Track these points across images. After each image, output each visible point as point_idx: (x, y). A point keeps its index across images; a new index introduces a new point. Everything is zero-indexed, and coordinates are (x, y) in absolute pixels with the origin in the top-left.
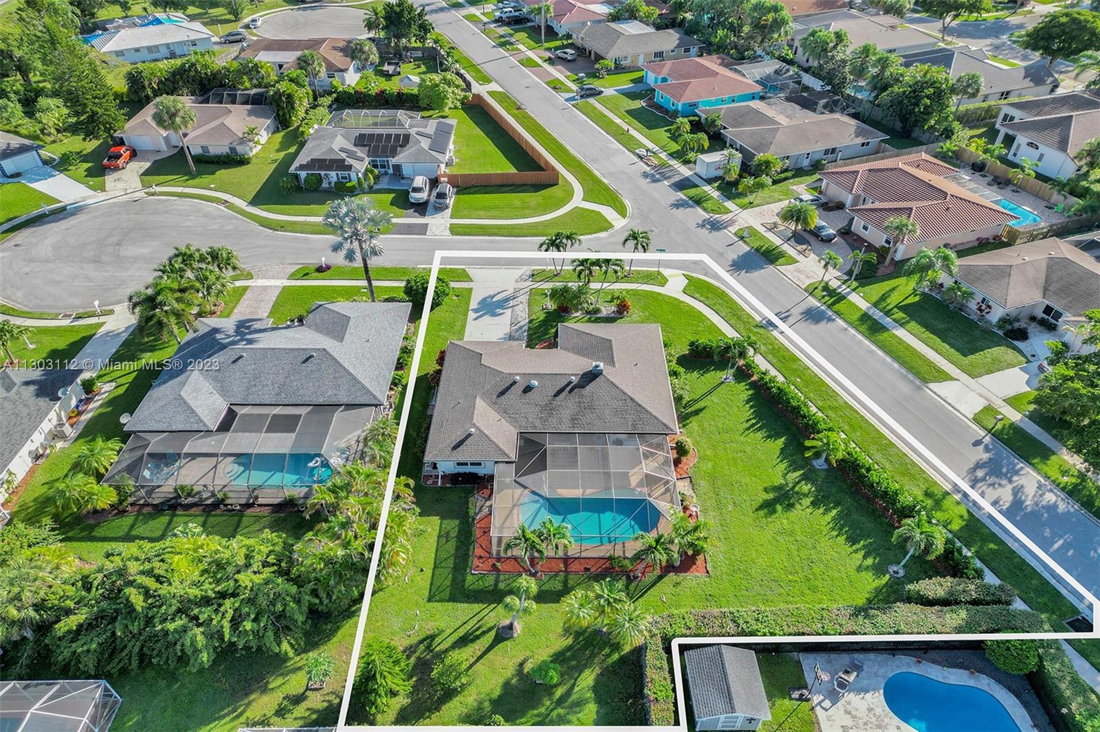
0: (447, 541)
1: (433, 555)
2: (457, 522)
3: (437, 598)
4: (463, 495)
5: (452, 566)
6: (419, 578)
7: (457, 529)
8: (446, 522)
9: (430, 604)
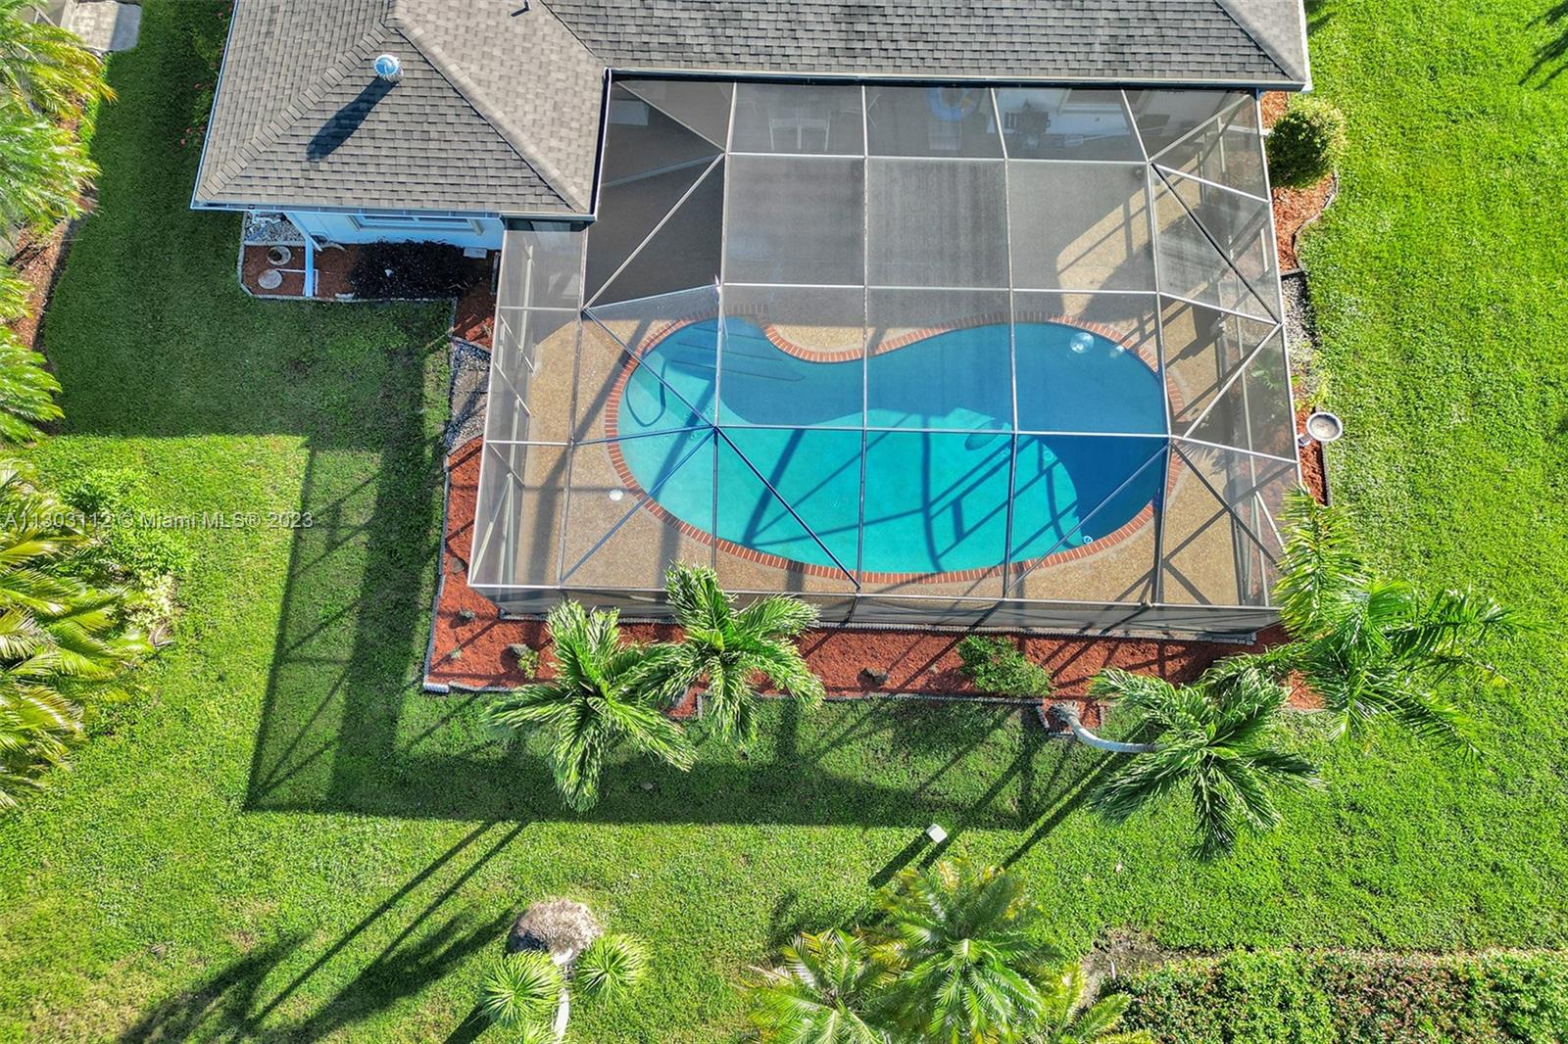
0: (332, 545)
1: (275, 608)
2: (371, 462)
3: (283, 793)
4: (398, 342)
5: (345, 654)
6: (212, 706)
7: (371, 494)
8: (327, 458)
9: (255, 819)
